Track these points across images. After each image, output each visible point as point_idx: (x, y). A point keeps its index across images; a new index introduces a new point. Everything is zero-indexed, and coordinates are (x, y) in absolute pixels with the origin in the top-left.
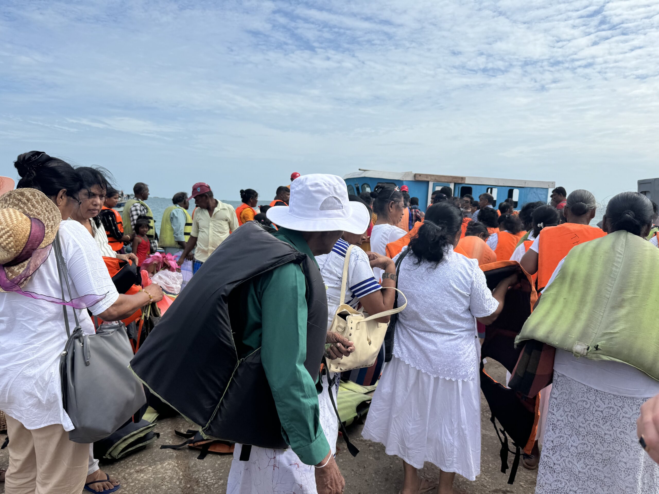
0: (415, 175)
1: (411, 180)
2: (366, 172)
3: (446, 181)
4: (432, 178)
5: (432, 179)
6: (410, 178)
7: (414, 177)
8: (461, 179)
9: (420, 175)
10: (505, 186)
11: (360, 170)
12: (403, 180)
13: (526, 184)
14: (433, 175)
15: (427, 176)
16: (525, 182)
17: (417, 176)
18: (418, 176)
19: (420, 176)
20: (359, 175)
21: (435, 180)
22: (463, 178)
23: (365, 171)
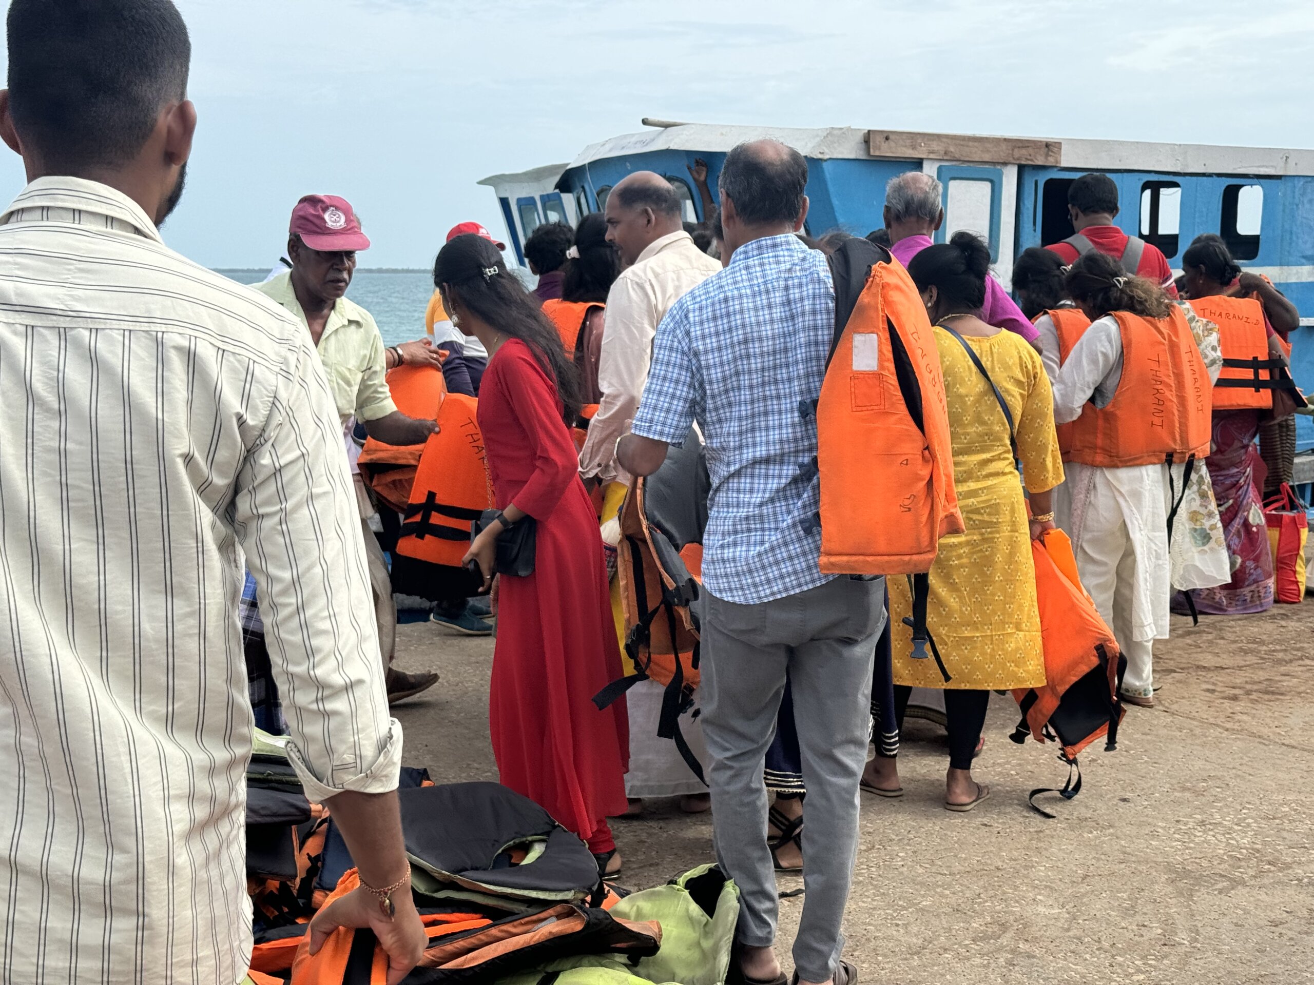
0: (868, 138)
1: (852, 156)
2: (669, 129)
3: (987, 157)
4: (935, 146)
5: (933, 152)
6: (850, 150)
7: (863, 146)
8: (1044, 150)
9: (887, 136)
10: (1210, 175)
11: (645, 122)
12: (820, 156)
13: (1291, 162)
14: (938, 137)
15: (913, 138)
16: (1286, 156)
17: (876, 141)
18: (879, 139)
19: (887, 138)
20: (643, 143)
21: (947, 156)
22: (1049, 147)
23: (667, 126)
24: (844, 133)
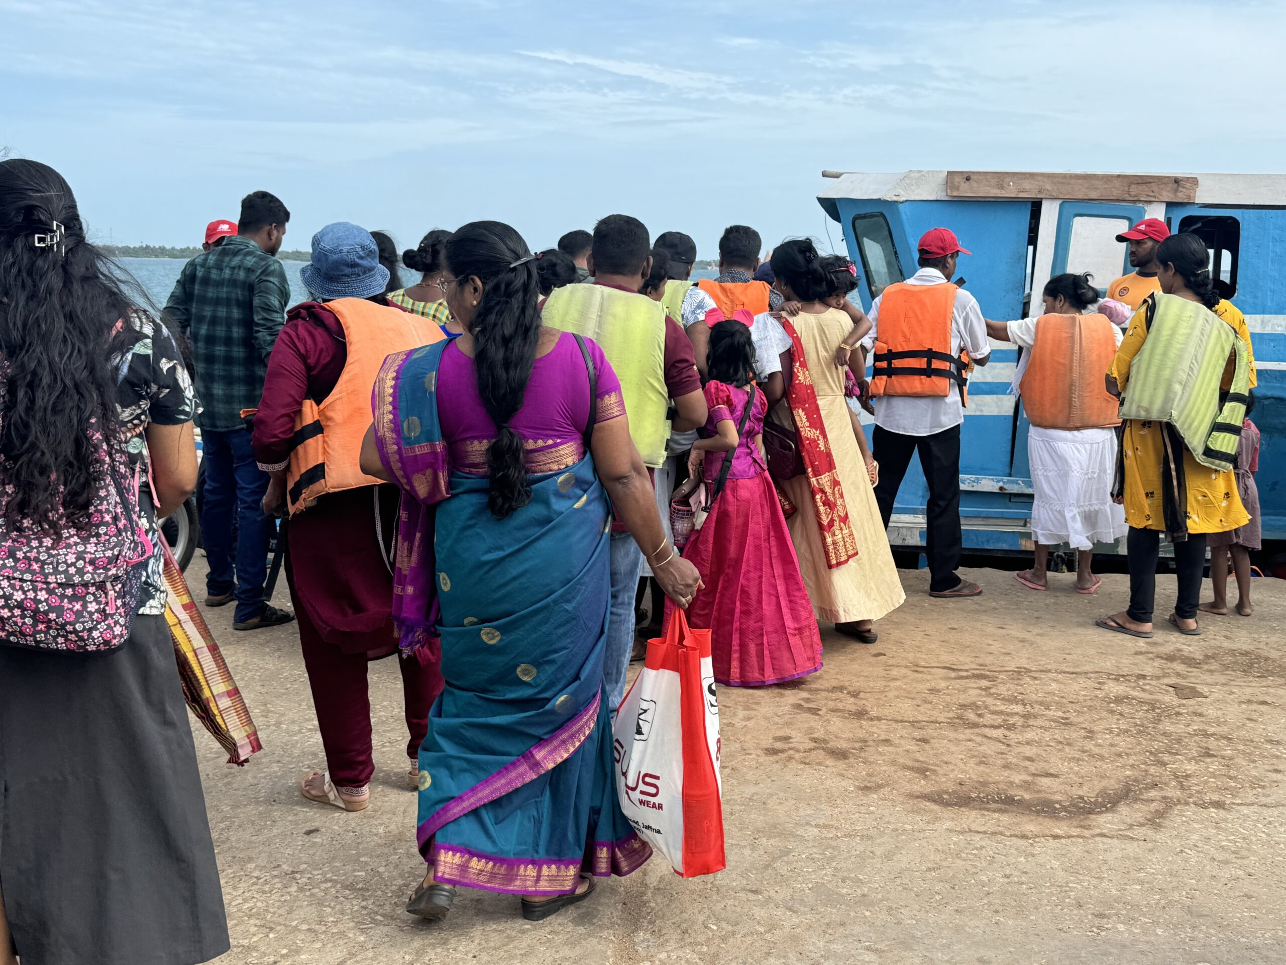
0: (950, 179)
1: (932, 198)
4: (1026, 184)
5: (1045, 192)
6: (931, 192)
7: (945, 187)
8: (1173, 186)
12: (895, 199)
15: (998, 177)
17: (954, 181)
18: (961, 180)
19: (968, 179)
22: (1180, 182)
24: (922, 177)
